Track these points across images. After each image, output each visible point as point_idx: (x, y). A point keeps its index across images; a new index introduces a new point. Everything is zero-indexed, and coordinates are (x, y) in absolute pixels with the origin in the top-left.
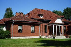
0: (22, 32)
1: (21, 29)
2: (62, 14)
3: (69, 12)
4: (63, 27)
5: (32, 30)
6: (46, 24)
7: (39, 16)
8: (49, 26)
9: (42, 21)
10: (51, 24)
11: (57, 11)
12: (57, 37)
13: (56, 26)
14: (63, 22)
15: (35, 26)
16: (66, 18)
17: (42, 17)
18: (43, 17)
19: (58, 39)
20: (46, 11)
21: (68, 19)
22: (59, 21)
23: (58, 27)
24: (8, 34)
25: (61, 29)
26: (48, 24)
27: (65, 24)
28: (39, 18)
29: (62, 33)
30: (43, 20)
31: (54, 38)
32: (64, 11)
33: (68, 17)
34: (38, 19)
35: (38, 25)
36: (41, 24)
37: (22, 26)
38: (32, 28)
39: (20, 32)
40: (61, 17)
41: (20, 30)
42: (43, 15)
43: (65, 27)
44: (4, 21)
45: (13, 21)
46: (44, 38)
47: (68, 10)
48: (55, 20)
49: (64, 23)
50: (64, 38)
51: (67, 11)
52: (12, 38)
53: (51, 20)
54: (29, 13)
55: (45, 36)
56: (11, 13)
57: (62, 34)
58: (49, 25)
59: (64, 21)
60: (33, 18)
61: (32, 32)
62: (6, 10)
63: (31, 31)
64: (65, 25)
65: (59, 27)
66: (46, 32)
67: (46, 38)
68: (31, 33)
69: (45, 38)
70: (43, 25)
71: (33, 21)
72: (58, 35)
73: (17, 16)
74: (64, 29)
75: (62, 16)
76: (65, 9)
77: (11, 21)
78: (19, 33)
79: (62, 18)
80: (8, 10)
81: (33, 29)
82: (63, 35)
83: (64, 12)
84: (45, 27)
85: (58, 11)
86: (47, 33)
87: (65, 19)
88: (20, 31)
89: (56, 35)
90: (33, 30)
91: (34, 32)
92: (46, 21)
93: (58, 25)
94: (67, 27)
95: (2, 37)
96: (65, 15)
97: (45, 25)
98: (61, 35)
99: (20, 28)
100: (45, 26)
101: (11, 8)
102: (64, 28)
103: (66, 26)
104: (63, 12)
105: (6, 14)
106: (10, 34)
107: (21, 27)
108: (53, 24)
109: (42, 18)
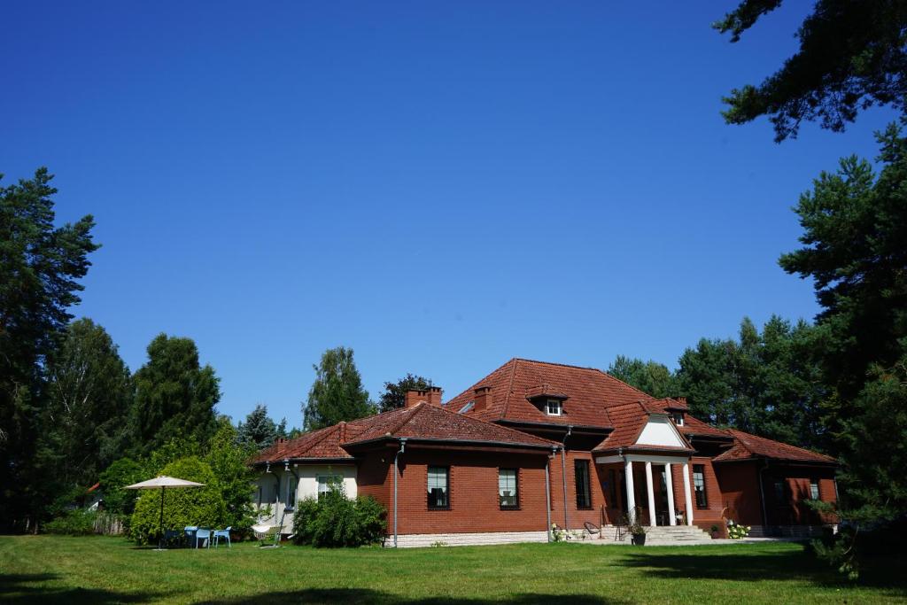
0: (447, 508)
1: (444, 490)
2: (673, 381)
3: (715, 372)
4: (686, 469)
5: (507, 494)
6: (584, 455)
7: (542, 409)
8: (600, 468)
9: (558, 438)
10: (614, 453)
11: (637, 366)
12: (658, 538)
13: (643, 465)
14: (685, 437)
15: (522, 471)
16: (702, 407)
17: (556, 412)
18: (564, 412)
19: (666, 548)
20: (574, 371)
21: (713, 417)
22: (659, 434)
23: (658, 470)
24: (371, 519)
25: (677, 484)
26: (596, 455)
27: (695, 455)
28: (539, 421)
29: (680, 510)
30: (566, 428)
31: (639, 538)
32: (686, 361)
33: (711, 401)
34: (534, 423)
35: (539, 460)
36: (554, 456)
37: (448, 471)
38: (507, 484)
39: (440, 503)
40: (671, 410)
41: (436, 491)
42: (562, 400)
43: (696, 468)
44: (342, 442)
45: (398, 442)
46: (573, 539)
47: (712, 359)
48: (636, 427)
49: (693, 444)
50: (698, 543)
51: (701, 367)
52: (392, 545)
53: (610, 431)
54: (480, 392)
55: (579, 532)
56: (353, 379)
57: (684, 513)
58: (601, 460)
59: (689, 430)
60: (507, 420)
61: (505, 503)
62: (318, 365)
63: (502, 499)
64: (698, 460)
65: (662, 468)
66: (583, 502)
67: (590, 542)
68: (503, 508)
69: (581, 541)
70: (564, 463)
71: (507, 438)
72: (659, 524)
73: (418, 410)
74: (696, 483)
75: (676, 398)
76: (688, 353)
77: (388, 445)
78: (434, 513)
79: (674, 415)
80: (330, 361)
81: (512, 483)
82: (694, 523)
83: (682, 371)
84: (576, 469)
85: (645, 362)
86: (590, 508)
87: (696, 421)
88: (436, 500)
89: (648, 523)
90: (512, 493)
91: (514, 504)
92: (584, 439)
93: (659, 460)
94: (709, 469)
95: (343, 532)
96: (694, 389)
97: (576, 460)
98: (678, 522)
99: (437, 481)
100: (581, 467)
101: (351, 353)
102: (695, 475)
103: (706, 461)
104: (679, 368)
105: (317, 391)
106: (383, 516)
107: (445, 475)
108: (626, 451)
109: (555, 416)
